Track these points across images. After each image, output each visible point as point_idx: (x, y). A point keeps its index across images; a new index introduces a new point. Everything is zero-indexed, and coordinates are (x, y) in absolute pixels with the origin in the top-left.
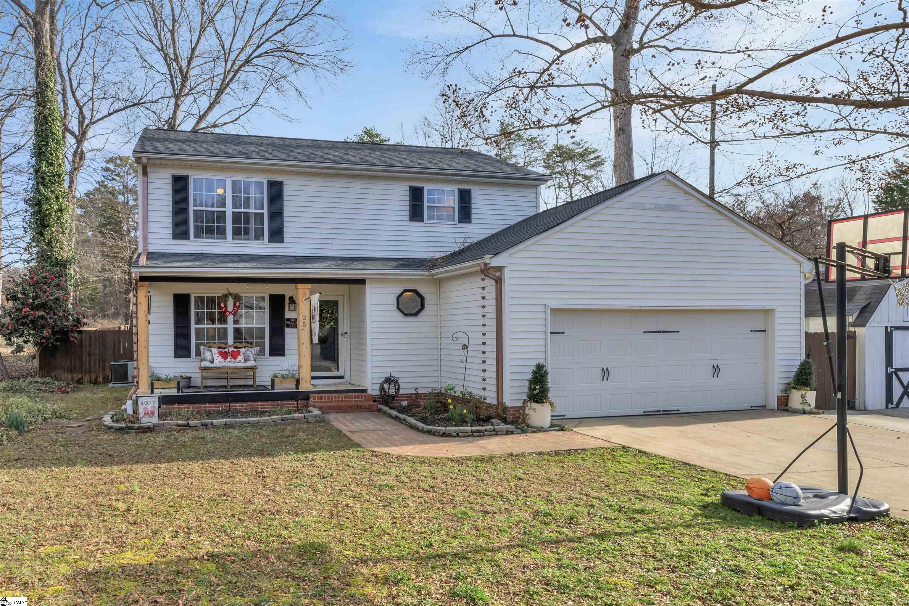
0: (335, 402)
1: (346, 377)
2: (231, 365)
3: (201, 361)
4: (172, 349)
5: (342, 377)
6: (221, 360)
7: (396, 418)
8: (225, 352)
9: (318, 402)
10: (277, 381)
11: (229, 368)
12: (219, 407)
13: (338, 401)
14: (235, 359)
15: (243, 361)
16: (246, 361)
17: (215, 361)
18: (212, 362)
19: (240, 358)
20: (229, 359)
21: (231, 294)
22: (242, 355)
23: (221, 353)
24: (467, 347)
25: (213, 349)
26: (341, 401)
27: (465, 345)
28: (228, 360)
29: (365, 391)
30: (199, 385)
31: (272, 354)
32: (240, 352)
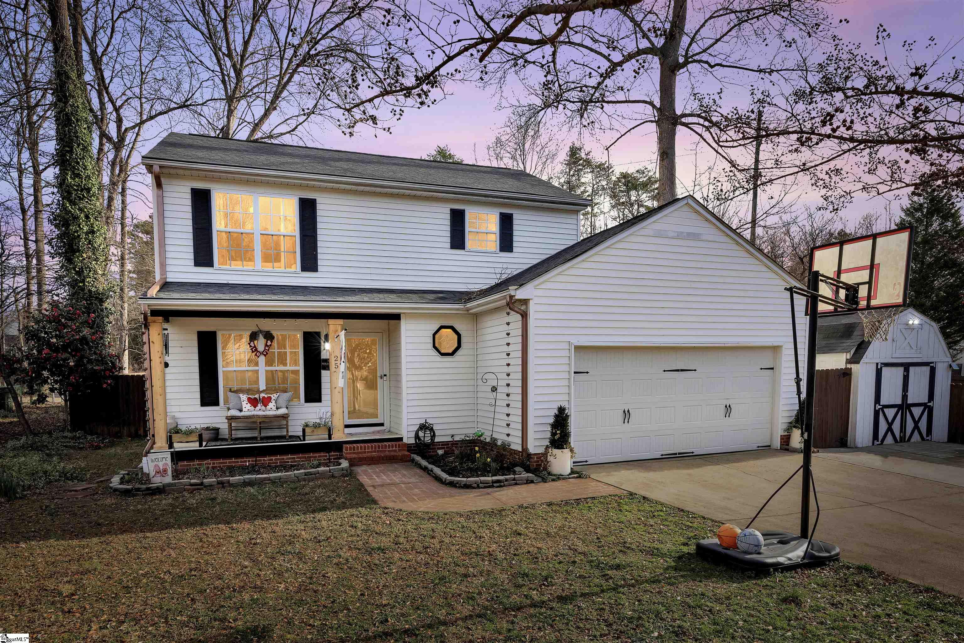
0: (368, 452)
1: (385, 425)
2: (261, 413)
3: (229, 409)
4: (198, 395)
5: (382, 425)
6: (250, 408)
7: (425, 469)
8: (255, 398)
9: (350, 453)
10: (307, 430)
11: (258, 416)
12: (246, 461)
13: (371, 452)
14: (266, 407)
15: (274, 408)
16: (277, 408)
17: (244, 409)
18: (241, 411)
19: (272, 405)
20: (259, 406)
21: (261, 331)
22: (274, 402)
23: (250, 400)
24: (496, 389)
25: (241, 395)
26: (375, 452)
27: (494, 387)
28: (258, 408)
29: (401, 439)
30: (227, 437)
31: (307, 400)
32: (270, 398)
